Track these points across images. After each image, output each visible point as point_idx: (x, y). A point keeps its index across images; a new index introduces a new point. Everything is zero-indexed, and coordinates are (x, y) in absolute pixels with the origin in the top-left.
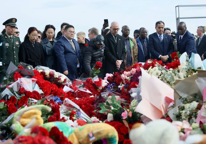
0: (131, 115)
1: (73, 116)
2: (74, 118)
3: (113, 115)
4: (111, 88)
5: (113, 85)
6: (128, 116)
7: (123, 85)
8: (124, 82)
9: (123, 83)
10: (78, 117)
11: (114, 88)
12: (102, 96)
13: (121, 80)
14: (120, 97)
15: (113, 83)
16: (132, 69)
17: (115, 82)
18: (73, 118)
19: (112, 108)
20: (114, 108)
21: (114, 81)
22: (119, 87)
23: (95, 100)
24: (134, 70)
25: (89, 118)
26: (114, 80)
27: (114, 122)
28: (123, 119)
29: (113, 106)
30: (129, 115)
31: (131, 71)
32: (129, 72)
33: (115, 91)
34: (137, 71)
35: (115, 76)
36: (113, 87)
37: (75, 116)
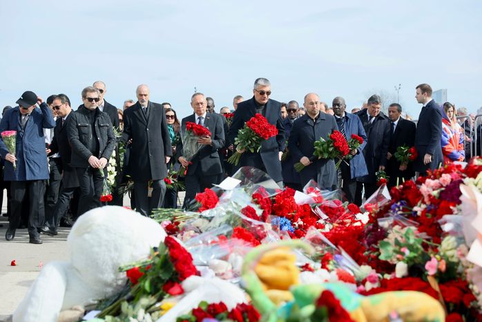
0: (443, 268)
2: (329, 267)
3: (408, 266)
4: (397, 209)
5: (402, 204)
6: (439, 270)
7: (424, 206)
8: (426, 199)
9: (424, 202)
10: (337, 265)
11: (403, 210)
12: (380, 224)
13: (419, 196)
15: (403, 201)
16: (443, 175)
17: (407, 199)
18: (327, 266)
19: (407, 252)
20: (411, 252)
21: (404, 196)
22: (415, 209)
23: (363, 232)
24: (447, 178)
25: (355, 267)
26: (403, 194)
27: (410, 279)
28: (428, 275)
29: (408, 249)
30: (440, 267)
31: (441, 179)
32: (436, 181)
33: (406, 217)
34: (452, 179)
35: (407, 186)
36: (403, 208)
37: (331, 262)
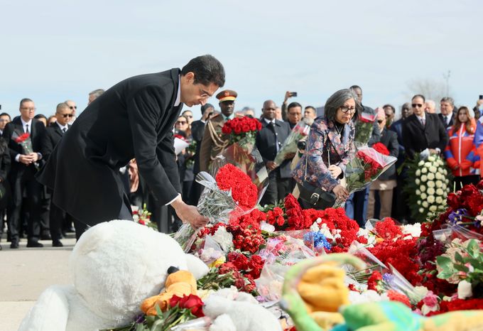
1: (377, 284)
2: (379, 288)
3: (472, 286)
4: (456, 219)
5: (461, 213)
10: (386, 286)
11: (463, 220)
12: (436, 237)
14: (480, 241)
15: (462, 210)
17: (467, 207)
18: (376, 287)
19: (471, 269)
20: (475, 267)
21: (464, 203)
22: (479, 218)
23: (416, 247)
25: (409, 288)
26: (462, 201)
29: (472, 265)
33: (467, 228)
35: (467, 192)
36: (463, 218)
37: (380, 282)
